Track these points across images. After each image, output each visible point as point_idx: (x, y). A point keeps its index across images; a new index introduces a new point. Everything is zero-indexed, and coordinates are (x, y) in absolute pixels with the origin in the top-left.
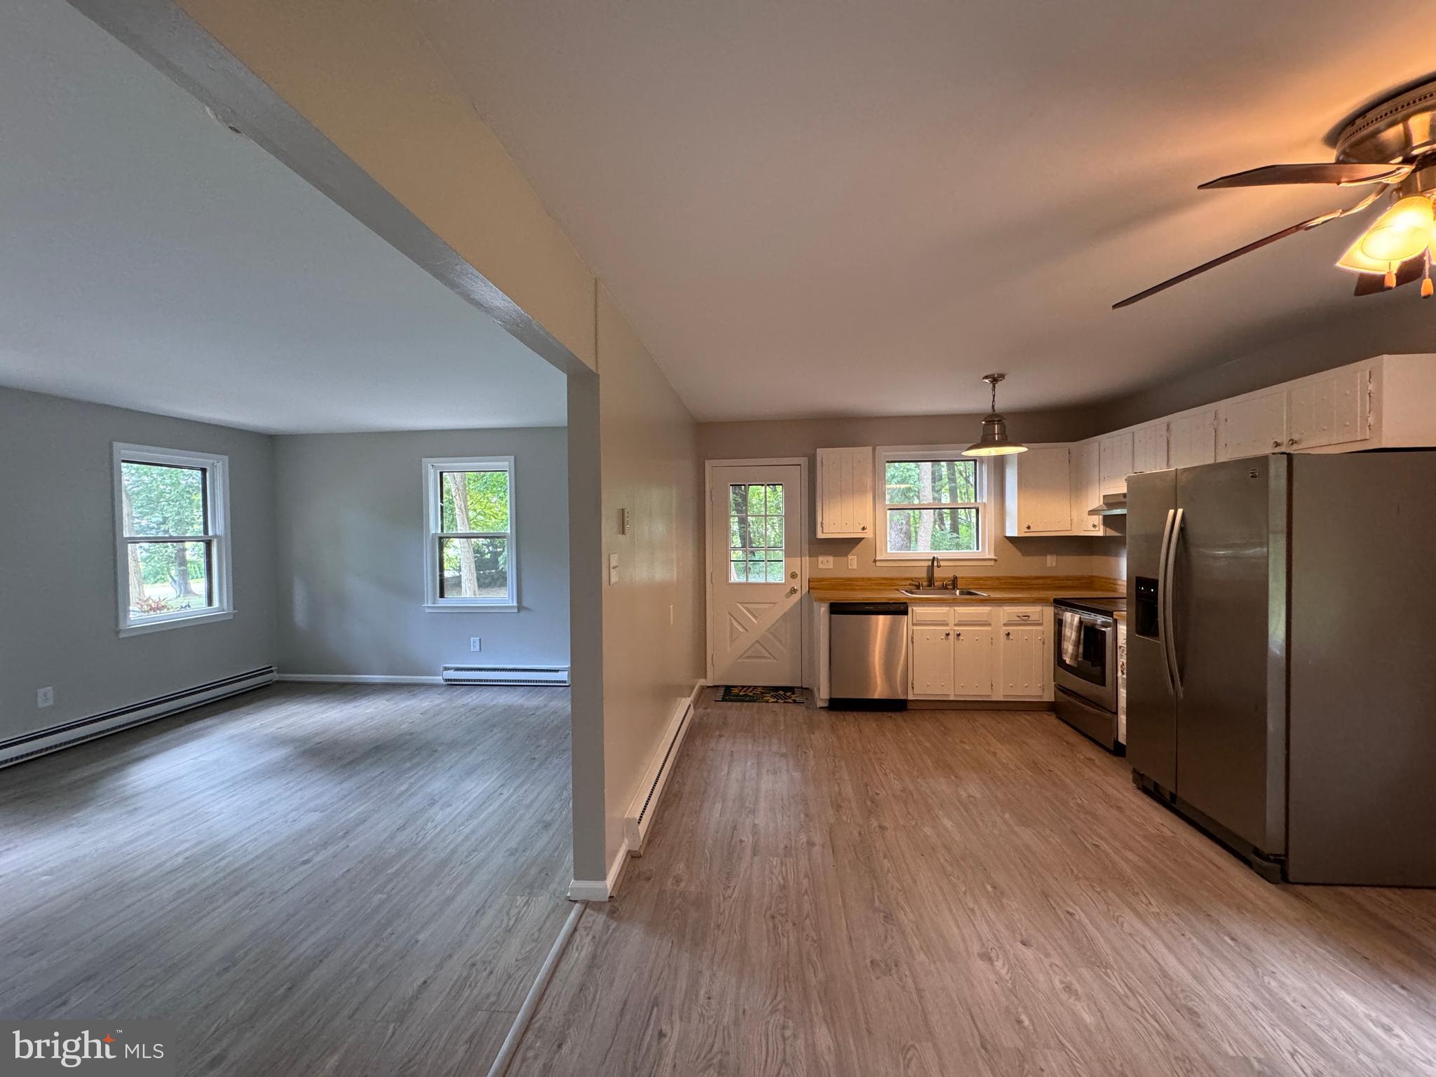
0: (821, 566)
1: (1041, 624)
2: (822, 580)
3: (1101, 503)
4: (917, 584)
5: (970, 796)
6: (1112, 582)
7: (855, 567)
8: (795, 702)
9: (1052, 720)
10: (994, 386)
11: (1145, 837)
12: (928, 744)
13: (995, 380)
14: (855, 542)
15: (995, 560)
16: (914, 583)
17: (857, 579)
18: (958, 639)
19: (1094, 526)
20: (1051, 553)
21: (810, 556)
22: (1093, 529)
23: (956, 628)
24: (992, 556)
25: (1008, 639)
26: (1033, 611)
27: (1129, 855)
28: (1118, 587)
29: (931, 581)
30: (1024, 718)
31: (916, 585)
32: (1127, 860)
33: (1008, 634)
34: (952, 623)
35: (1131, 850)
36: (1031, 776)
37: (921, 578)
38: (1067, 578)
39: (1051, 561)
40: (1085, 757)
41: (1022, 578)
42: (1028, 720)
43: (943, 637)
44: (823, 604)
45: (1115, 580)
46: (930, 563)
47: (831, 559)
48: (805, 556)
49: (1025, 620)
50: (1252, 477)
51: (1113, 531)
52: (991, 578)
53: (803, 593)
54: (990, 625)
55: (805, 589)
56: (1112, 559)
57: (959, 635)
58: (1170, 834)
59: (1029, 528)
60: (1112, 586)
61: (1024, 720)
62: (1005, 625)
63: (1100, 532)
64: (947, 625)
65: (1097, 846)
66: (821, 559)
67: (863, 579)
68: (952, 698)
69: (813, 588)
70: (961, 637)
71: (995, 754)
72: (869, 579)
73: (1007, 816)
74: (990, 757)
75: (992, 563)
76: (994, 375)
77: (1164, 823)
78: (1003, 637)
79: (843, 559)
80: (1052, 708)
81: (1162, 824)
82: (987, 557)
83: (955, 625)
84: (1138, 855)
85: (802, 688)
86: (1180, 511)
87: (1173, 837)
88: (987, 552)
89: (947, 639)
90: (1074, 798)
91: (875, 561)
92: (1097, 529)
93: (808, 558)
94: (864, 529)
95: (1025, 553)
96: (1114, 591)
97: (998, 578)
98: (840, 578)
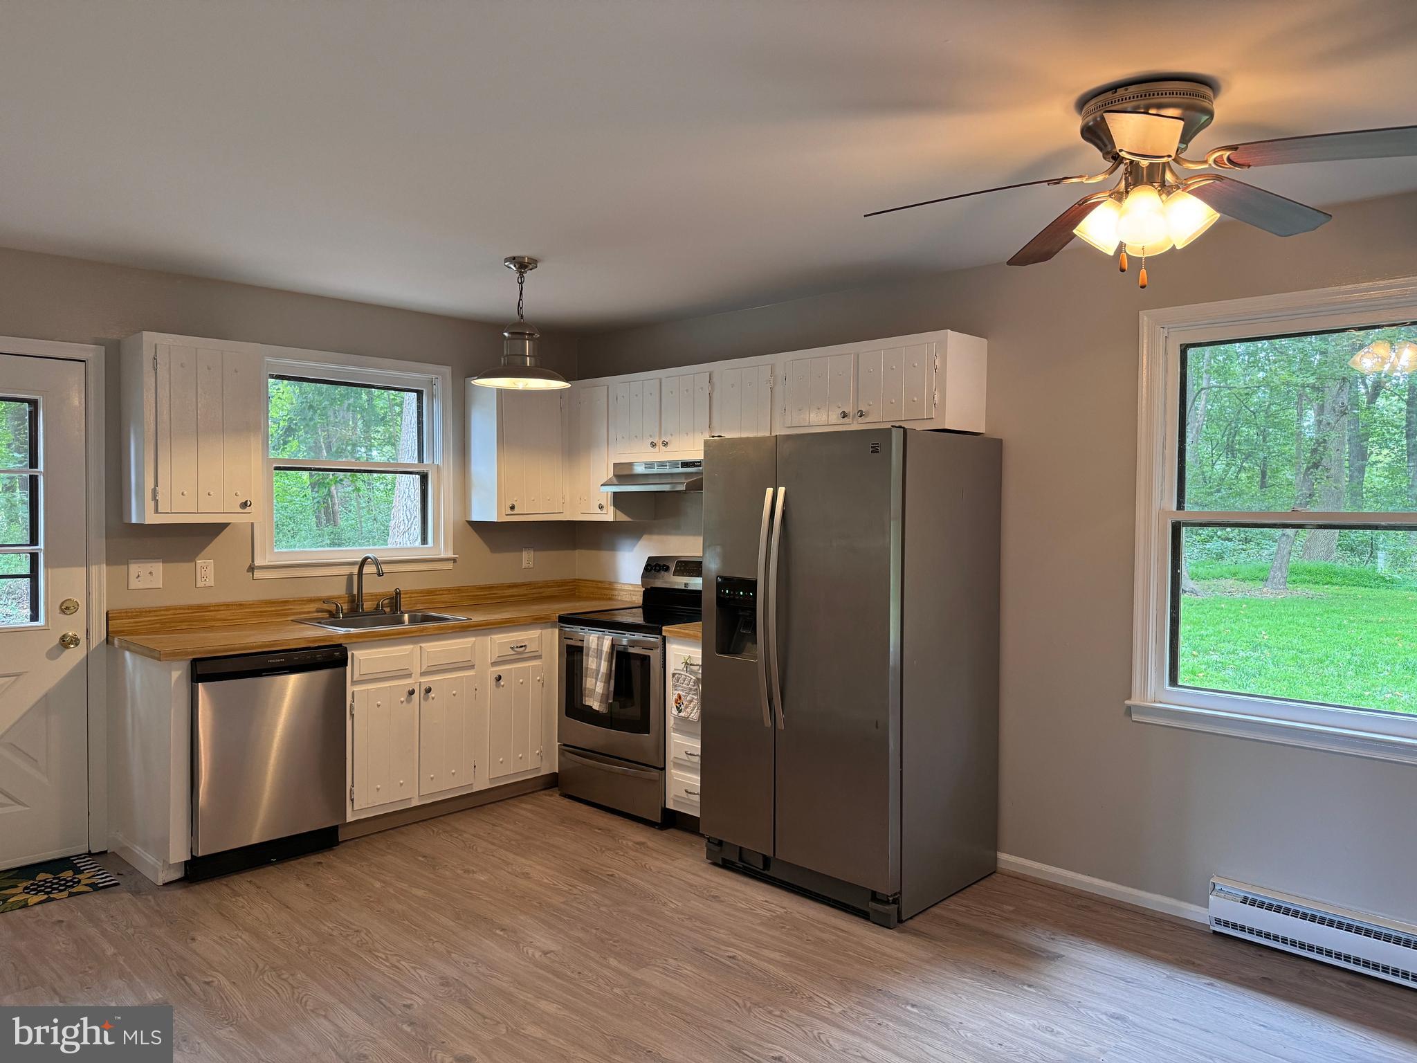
0: (134, 584)
1: (539, 657)
2: (141, 613)
3: (611, 474)
4: (333, 607)
5: (545, 953)
6: (607, 586)
7: (210, 581)
8: (95, 887)
9: (554, 800)
10: (522, 276)
11: (762, 924)
12: (420, 893)
13: (523, 265)
14: (215, 530)
15: (454, 560)
16: (326, 607)
17: (218, 607)
18: (426, 699)
19: (601, 507)
20: (528, 548)
21: (107, 565)
22: (599, 511)
23: (423, 679)
24: (450, 555)
25: (498, 686)
26: (530, 636)
27: (766, 953)
28: (616, 593)
29: (355, 601)
30: (525, 809)
31: (329, 612)
32: (770, 961)
33: (499, 678)
34: (416, 671)
35: (767, 947)
36: (595, 892)
37: (339, 597)
38: (547, 585)
39: (527, 558)
40: (634, 842)
41: (491, 588)
42: (530, 811)
43: (402, 699)
44: (175, 664)
45: (611, 583)
46: (355, 570)
47: (158, 568)
48: (98, 563)
49: (520, 653)
50: (872, 452)
51: (623, 515)
52: (449, 590)
53: (93, 645)
54: (472, 667)
55: (99, 635)
56: (604, 554)
57: (428, 690)
58: (783, 911)
59: (512, 508)
60: (607, 592)
61: (525, 810)
62: (494, 664)
63: (609, 515)
64: (409, 676)
65: (733, 957)
66: (134, 568)
67: (228, 606)
68: (415, 803)
69: (118, 633)
70: (432, 695)
71: (526, 876)
72: (241, 605)
73: (613, 962)
74: (522, 882)
75: (450, 565)
76: (524, 258)
77: (767, 900)
78: (491, 681)
79: (184, 567)
80: (552, 782)
81: (766, 901)
82: (442, 556)
83: (423, 674)
84: (779, 951)
85: (90, 854)
86: (782, 490)
87: (785, 912)
88: (441, 546)
89: (409, 701)
90: (665, 904)
91: (252, 569)
92: (604, 511)
93: (104, 566)
94: (245, 505)
95: (495, 547)
96: (610, 599)
97: (459, 590)
98: (181, 608)
